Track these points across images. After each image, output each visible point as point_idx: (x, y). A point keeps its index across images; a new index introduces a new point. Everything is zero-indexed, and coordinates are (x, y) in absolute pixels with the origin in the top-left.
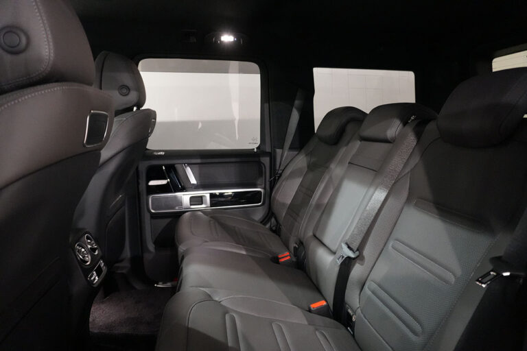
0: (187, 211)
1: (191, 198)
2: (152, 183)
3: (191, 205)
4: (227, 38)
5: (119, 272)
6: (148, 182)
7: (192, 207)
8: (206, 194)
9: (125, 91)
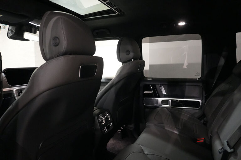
0: (160, 107)
1: (162, 101)
2: (146, 92)
3: (162, 104)
4: (182, 24)
5: (129, 129)
6: (144, 92)
7: (162, 105)
8: (170, 100)
9: (128, 53)
